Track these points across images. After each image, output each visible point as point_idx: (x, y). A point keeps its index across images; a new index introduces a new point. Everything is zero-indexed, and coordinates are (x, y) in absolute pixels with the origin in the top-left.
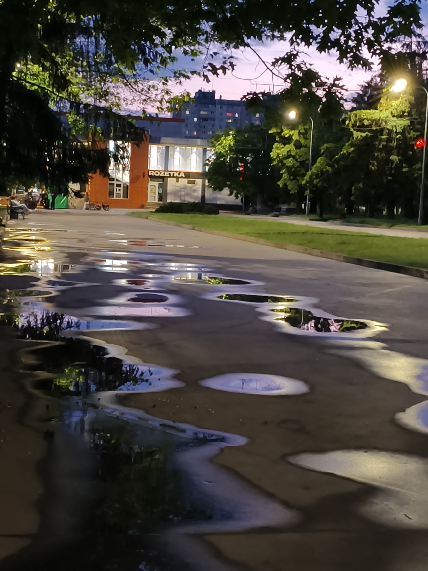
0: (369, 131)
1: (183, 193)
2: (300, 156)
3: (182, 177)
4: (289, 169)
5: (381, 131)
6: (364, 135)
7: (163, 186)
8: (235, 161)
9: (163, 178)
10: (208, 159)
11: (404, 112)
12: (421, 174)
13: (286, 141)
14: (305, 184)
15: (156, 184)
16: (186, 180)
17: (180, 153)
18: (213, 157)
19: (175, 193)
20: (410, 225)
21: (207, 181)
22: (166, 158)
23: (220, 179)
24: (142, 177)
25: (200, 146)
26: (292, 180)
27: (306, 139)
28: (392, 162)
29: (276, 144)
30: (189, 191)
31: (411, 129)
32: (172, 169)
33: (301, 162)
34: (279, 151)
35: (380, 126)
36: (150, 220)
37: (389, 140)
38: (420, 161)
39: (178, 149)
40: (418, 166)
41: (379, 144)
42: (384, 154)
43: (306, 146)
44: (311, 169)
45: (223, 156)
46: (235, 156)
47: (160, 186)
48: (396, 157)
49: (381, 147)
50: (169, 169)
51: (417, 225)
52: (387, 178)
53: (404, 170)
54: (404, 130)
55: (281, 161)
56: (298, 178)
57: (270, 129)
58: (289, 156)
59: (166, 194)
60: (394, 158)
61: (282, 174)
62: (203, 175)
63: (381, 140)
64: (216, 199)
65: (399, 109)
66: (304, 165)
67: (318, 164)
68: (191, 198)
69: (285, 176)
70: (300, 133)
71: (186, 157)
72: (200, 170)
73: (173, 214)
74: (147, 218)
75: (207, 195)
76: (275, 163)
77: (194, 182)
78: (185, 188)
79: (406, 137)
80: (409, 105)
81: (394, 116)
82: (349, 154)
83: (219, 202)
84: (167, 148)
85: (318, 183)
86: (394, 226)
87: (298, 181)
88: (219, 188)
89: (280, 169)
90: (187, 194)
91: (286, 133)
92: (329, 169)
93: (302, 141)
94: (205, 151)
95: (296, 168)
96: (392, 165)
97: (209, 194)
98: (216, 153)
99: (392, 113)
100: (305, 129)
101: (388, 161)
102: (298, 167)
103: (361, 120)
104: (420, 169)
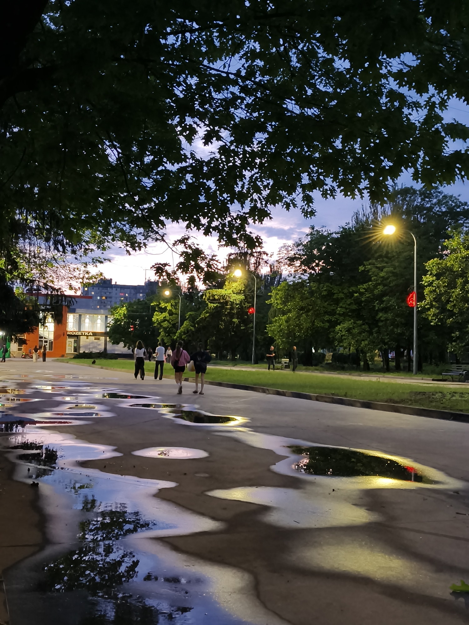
0: (219, 303)
1: (91, 346)
2: (172, 320)
3: (90, 335)
4: (165, 329)
5: (226, 303)
6: (215, 305)
7: (77, 341)
8: (127, 324)
9: (77, 336)
10: (109, 323)
11: (241, 291)
12: (253, 331)
13: (163, 310)
14: (176, 339)
15: (72, 340)
16: (93, 338)
17: (89, 319)
18: (112, 322)
19: (86, 347)
20: (247, 364)
21: (108, 338)
22: (80, 322)
23: (118, 336)
24: (62, 335)
25: (103, 314)
26: (167, 336)
27: (176, 309)
28: (234, 322)
29: (156, 312)
30: (96, 345)
31: (246, 302)
32: (84, 330)
33: (173, 324)
34: (158, 317)
35: (225, 300)
36: (70, 363)
37: (232, 309)
38: (251, 322)
39: (88, 316)
40: (251, 325)
41: (225, 311)
42: (228, 318)
43: (176, 314)
44: (180, 329)
45: (119, 321)
46: (128, 321)
47: (75, 342)
48: (236, 320)
49: (226, 313)
50: (81, 330)
51: (252, 364)
52: (231, 333)
53: (242, 328)
54: (241, 302)
55: (159, 324)
56: (171, 335)
57: (152, 303)
58: (164, 320)
59: (79, 347)
60: (235, 320)
61: (160, 332)
62: (105, 334)
63: (227, 309)
64: (114, 350)
65: (238, 289)
66: (175, 326)
67: (184, 325)
68: (97, 350)
69: (162, 334)
70: (172, 305)
71: (93, 322)
72: (103, 331)
73: (86, 359)
74: (68, 363)
75: (108, 348)
76: (156, 325)
77: (99, 339)
78: (92, 343)
79: (243, 306)
80: (244, 286)
81: (234, 293)
82: (206, 318)
83: (116, 353)
84: (80, 316)
85: (185, 337)
86: (236, 365)
87: (171, 337)
88: (116, 342)
89: (159, 329)
90: (94, 347)
91: (163, 305)
92: (192, 328)
93: (174, 311)
94: (106, 317)
95: (170, 328)
96: (234, 325)
97: (110, 347)
98: (115, 318)
99: (233, 291)
100: (175, 302)
101: (232, 323)
102: (171, 327)
103: (213, 296)
104: (252, 327)
